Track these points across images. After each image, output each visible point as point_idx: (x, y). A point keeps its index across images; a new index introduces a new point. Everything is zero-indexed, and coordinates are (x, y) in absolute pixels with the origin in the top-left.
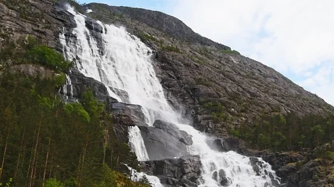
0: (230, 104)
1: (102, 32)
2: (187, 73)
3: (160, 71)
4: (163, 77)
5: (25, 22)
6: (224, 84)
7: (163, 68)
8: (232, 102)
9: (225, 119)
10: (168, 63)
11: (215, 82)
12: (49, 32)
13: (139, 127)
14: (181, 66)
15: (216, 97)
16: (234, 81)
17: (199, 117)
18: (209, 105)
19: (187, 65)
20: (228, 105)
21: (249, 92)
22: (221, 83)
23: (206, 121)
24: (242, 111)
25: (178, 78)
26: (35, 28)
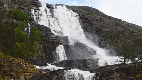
0: (119, 35)
1: (54, 8)
2: (96, 24)
3: (83, 23)
4: (84, 26)
5: (15, 4)
6: (116, 27)
7: (84, 22)
8: (120, 35)
9: (116, 42)
10: (87, 20)
11: (111, 26)
12: (26, 8)
13: (63, 45)
14: (93, 20)
15: (111, 33)
16: (122, 26)
17: (102, 42)
18: (108, 36)
19: (97, 20)
20: (118, 36)
21: (130, 31)
22: (114, 27)
23: (106, 44)
24: (126, 39)
25: (92, 26)
26: (19, 7)
